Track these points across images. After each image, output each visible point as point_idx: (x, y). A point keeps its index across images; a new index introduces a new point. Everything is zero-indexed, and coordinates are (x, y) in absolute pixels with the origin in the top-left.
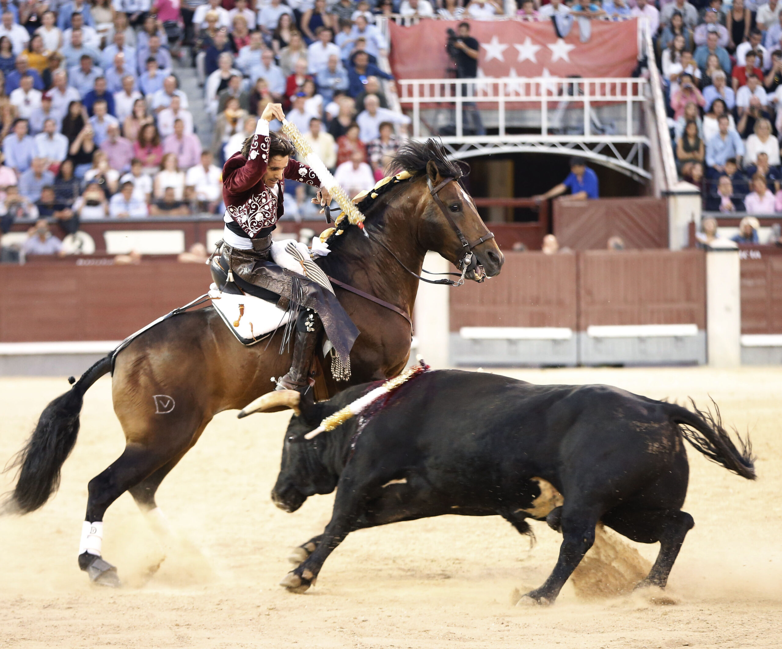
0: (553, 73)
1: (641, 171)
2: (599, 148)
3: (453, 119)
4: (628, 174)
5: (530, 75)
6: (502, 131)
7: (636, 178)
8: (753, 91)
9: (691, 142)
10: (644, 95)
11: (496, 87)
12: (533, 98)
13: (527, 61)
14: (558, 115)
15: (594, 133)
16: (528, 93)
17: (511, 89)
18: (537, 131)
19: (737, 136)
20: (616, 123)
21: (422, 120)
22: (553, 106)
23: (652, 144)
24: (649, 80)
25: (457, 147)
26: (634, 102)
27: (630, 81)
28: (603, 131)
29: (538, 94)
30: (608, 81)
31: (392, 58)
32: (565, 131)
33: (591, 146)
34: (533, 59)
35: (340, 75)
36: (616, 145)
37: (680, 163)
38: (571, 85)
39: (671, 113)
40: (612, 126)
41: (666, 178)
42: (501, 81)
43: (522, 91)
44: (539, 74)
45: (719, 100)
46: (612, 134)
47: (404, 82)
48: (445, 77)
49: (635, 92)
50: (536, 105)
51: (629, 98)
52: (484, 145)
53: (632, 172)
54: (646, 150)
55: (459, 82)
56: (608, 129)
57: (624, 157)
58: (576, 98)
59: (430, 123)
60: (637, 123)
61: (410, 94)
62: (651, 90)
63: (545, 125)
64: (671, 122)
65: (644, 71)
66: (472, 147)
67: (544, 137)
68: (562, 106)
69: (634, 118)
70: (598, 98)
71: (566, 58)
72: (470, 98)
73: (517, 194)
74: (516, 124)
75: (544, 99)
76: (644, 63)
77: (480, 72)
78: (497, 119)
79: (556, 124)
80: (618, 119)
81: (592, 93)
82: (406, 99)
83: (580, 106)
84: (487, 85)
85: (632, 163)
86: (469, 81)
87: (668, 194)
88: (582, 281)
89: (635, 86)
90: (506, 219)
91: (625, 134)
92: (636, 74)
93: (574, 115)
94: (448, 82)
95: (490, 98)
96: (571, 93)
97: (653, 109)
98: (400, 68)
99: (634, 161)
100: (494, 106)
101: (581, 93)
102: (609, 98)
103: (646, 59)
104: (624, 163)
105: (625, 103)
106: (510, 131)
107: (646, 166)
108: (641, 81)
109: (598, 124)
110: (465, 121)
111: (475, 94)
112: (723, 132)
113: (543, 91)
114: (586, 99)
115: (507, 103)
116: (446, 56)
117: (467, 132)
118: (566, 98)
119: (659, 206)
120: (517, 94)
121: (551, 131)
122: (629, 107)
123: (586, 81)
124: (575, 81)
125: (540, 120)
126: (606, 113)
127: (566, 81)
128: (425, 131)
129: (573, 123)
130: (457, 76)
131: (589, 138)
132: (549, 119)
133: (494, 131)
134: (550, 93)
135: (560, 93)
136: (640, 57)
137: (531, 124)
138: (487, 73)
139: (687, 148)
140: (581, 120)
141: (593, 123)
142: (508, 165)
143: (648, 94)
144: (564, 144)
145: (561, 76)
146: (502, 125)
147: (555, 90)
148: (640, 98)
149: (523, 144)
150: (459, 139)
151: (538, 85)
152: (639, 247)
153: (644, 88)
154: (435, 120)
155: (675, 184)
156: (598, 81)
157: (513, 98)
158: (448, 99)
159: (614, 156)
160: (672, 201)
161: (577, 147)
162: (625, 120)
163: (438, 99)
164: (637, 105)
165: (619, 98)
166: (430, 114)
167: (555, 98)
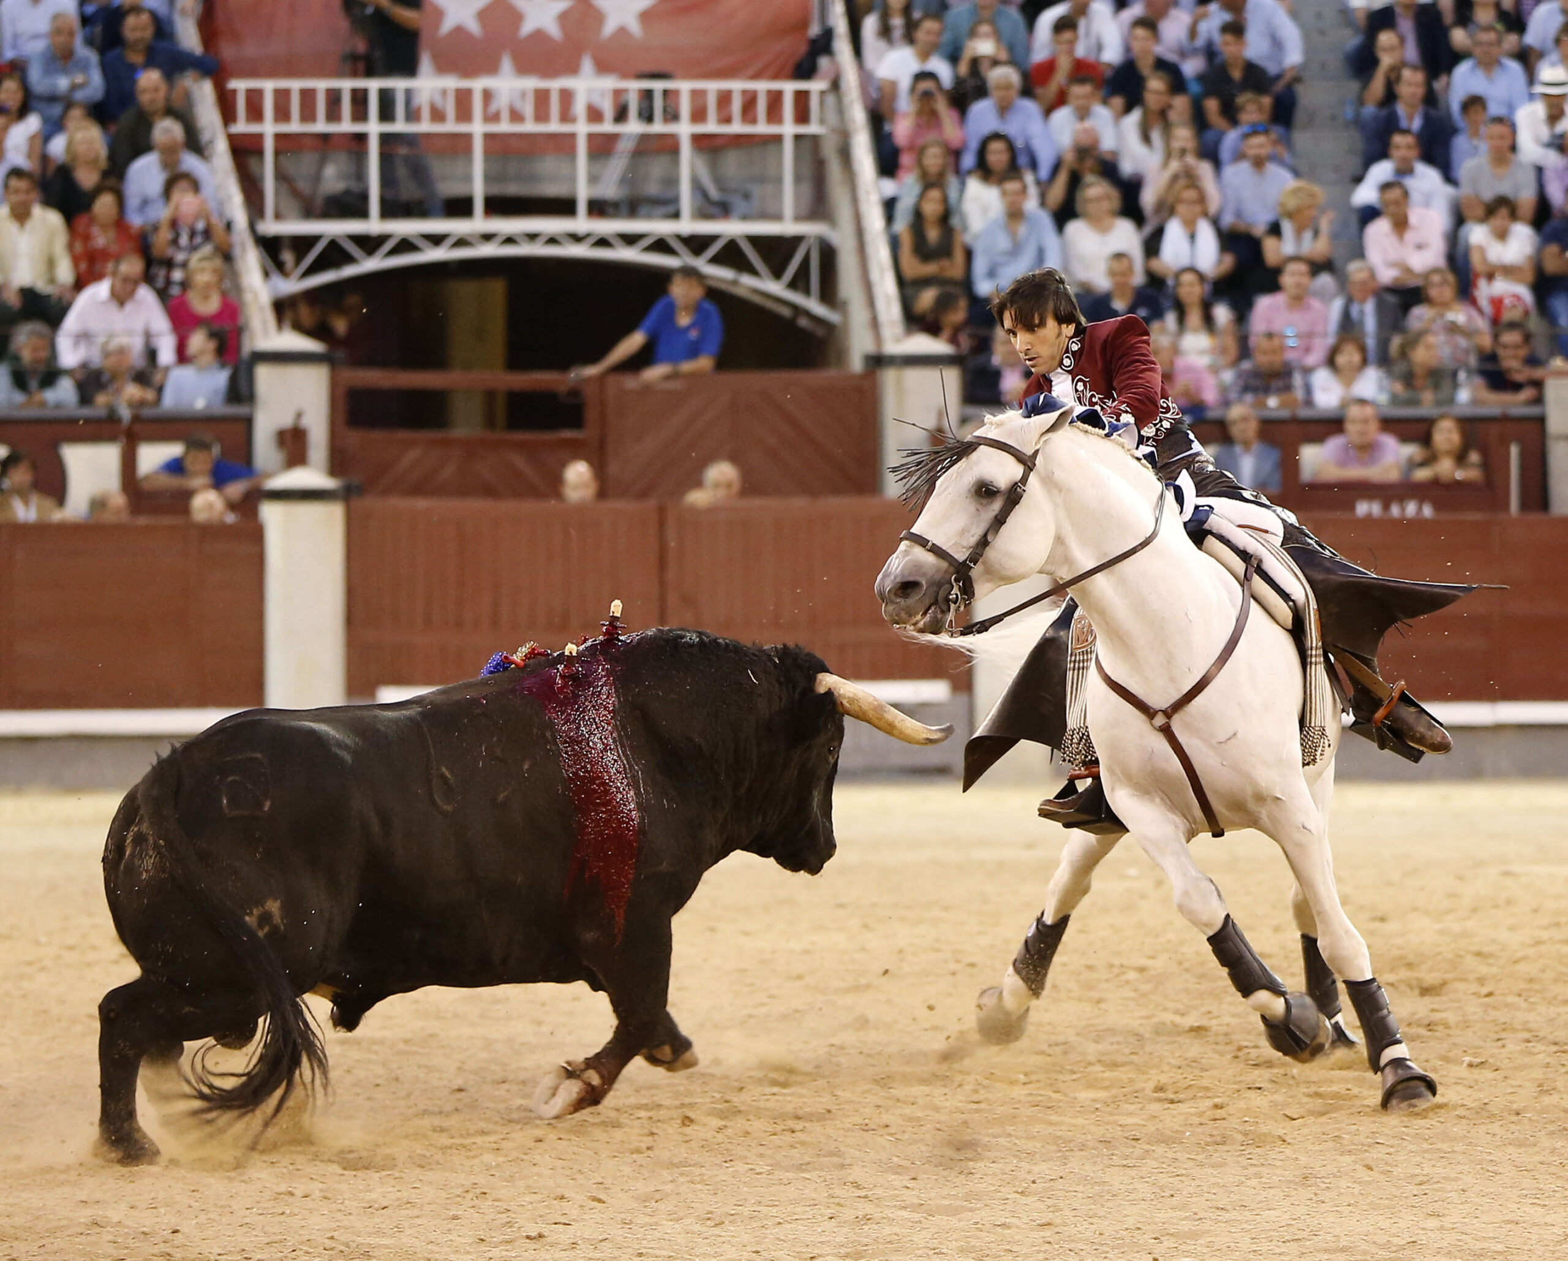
0: (603, 67)
1: (817, 308)
2: (714, 249)
3: (360, 175)
4: (786, 312)
5: (549, 70)
6: (479, 205)
7: (803, 322)
8: (1083, 114)
9: (933, 234)
10: (822, 121)
11: (463, 99)
12: (554, 126)
13: (539, 35)
14: (616, 166)
15: (702, 214)
16: (541, 115)
17: (501, 102)
18: (564, 207)
19: (1046, 221)
20: (756, 190)
21: (281, 176)
22: (601, 147)
23: (842, 239)
24: (836, 85)
25: (369, 244)
26: (798, 138)
27: (789, 87)
28: (723, 210)
29: (566, 116)
30: (737, 86)
31: (207, 25)
32: (632, 207)
33: (697, 244)
34: (554, 30)
35: (85, 68)
36: (756, 241)
37: (906, 286)
38: (648, 95)
39: (888, 164)
40: (747, 196)
41: (875, 324)
42: (478, 85)
43: (528, 109)
44: (573, 69)
45: (996, 136)
46: (745, 217)
47: (240, 85)
48: (339, 74)
49: (802, 116)
50: (564, 144)
51: (788, 128)
52: (436, 240)
53: (797, 309)
54: (828, 254)
55: (373, 86)
56: (739, 204)
57: (777, 274)
58: (658, 127)
59: (303, 186)
60: (807, 189)
61: (255, 113)
62: (841, 110)
63: (583, 194)
64: (889, 187)
65: (824, 62)
66: (405, 245)
67: (581, 223)
68: (625, 147)
69: (798, 179)
70: (711, 127)
71: (635, 27)
72: (400, 126)
73: (516, 361)
74: (513, 189)
75: (582, 128)
76: (823, 44)
77: (426, 63)
78: (468, 178)
79: (609, 190)
80: (762, 180)
81: (699, 115)
82: (241, 127)
83: (669, 146)
84: (444, 92)
85: (793, 285)
86: (398, 84)
87: (878, 361)
88: (671, 575)
89: (802, 97)
90: (490, 422)
91: (778, 217)
92: (805, 70)
93: (656, 168)
94: (346, 85)
95: (451, 126)
96: (647, 116)
97: (845, 154)
98: (228, 51)
99: (799, 282)
100: (460, 144)
101: (672, 116)
102: (737, 127)
103: (828, 35)
104: (775, 287)
105: (778, 139)
106: (498, 206)
107: (829, 294)
108: (816, 86)
109: (714, 193)
110: (387, 179)
111: (412, 115)
112: (1015, 214)
113: (579, 108)
114: (684, 129)
115: (488, 137)
116: (343, 24)
117: (392, 209)
118: (634, 127)
119: (860, 390)
120: (516, 116)
121: (598, 208)
122: (788, 147)
123: (684, 87)
124: (658, 86)
125: (573, 179)
126: (732, 163)
127: (635, 86)
128: (290, 205)
129: (653, 189)
130: (370, 72)
131: (687, 226)
132: (593, 179)
133: (460, 207)
134: (594, 115)
135: (621, 115)
136: (814, 30)
137: (552, 190)
138: (443, 66)
139: (923, 251)
140: (672, 181)
141: (698, 187)
142: (497, 289)
143: (832, 117)
144: (630, 239)
145: (624, 75)
146: (478, 191)
147: (608, 108)
148: (813, 128)
149: (532, 237)
150: (374, 225)
151: (567, 96)
152: (810, 491)
153: (822, 103)
154: (317, 178)
155: (898, 340)
156: (713, 87)
157: (504, 127)
158: (346, 126)
159: (753, 271)
160: (889, 377)
161: (661, 246)
162: (779, 180)
163: (321, 126)
164: (806, 145)
165: (762, 128)
166: (302, 166)
167: (608, 127)
